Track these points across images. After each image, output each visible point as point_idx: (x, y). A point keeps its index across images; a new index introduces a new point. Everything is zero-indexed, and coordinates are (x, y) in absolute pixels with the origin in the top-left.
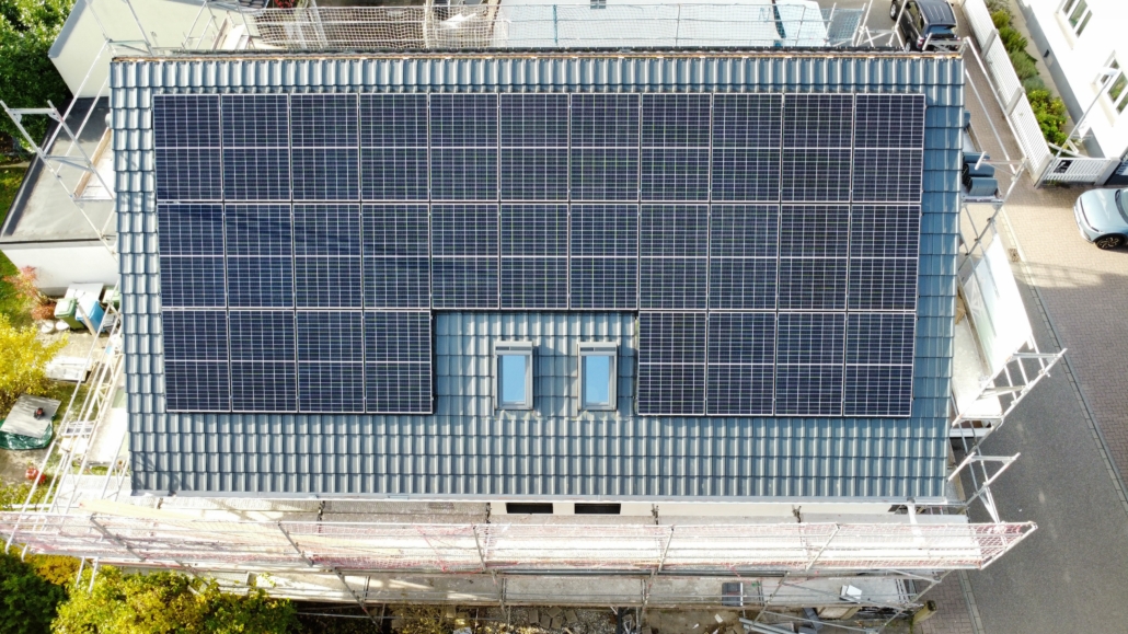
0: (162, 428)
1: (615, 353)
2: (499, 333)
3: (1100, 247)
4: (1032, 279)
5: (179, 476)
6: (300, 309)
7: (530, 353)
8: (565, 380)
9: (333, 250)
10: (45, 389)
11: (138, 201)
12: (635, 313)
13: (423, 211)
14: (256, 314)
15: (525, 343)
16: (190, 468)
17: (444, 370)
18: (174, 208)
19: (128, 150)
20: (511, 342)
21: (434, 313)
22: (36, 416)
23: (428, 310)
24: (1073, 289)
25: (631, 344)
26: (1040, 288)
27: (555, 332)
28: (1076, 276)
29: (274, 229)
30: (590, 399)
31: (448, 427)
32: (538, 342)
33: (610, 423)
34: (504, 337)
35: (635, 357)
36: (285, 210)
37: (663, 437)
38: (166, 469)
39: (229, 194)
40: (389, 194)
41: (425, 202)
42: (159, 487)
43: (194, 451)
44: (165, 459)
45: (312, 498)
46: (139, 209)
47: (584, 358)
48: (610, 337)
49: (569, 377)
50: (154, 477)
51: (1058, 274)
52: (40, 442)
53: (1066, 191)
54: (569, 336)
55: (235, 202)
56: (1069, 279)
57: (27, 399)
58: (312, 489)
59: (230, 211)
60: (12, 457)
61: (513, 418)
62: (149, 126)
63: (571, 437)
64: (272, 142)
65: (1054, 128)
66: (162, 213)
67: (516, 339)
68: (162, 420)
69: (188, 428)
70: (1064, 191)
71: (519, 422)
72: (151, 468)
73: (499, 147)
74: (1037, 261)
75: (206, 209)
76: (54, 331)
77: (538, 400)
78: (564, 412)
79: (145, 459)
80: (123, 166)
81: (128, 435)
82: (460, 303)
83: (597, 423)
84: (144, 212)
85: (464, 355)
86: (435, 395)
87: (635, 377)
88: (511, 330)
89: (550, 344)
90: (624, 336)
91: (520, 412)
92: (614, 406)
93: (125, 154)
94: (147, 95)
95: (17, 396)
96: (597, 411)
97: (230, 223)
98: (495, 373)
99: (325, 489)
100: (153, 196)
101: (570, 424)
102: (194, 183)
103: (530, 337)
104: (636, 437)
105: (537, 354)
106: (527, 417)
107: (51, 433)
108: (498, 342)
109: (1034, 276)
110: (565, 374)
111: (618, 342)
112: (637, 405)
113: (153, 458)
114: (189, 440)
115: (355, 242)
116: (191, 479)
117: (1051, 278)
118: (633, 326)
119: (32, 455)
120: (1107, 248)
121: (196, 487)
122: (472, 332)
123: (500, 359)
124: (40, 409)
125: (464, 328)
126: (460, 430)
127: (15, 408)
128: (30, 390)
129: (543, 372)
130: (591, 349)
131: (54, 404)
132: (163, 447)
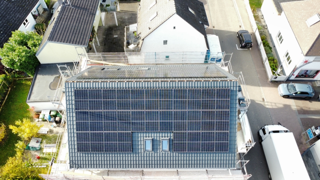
0: (76, 155)
1: (168, 140)
2: (145, 136)
3: (283, 97)
4: (267, 106)
5: (80, 165)
6: (105, 132)
7: (151, 140)
8: (158, 145)
9: (111, 120)
10: (38, 135)
11: (71, 110)
12: (173, 132)
13: (130, 112)
14: (96, 133)
15: (150, 138)
16: (82, 163)
17: (134, 143)
18: (79, 112)
19: (69, 100)
20: (147, 138)
21: (132, 132)
22: (36, 142)
23: (131, 132)
24: (277, 108)
25: (172, 138)
26: (269, 108)
27: (156, 136)
28: (277, 105)
29: (99, 116)
30: (163, 149)
31: (135, 155)
32: (153, 138)
33: (168, 154)
34: (146, 137)
35: (173, 141)
36: (102, 112)
37: (178, 156)
38: (77, 164)
39: (90, 109)
40: (123, 109)
41: (130, 110)
42: (75, 167)
43: (83, 160)
44: (77, 162)
45: (107, 169)
46: (71, 112)
47: (162, 141)
48: (168, 137)
49: (159, 145)
50: (74, 165)
51: (273, 104)
52: (38, 149)
53: (277, 83)
54: (159, 137)
55: (91, 111)
56: (276, 106)
57: (34, 138)
58: (107, 167)
59: (90, 112)
60: (32, 152)
61: (148, 153)
62: (73, 95)
63: (160, 157)
64: (99, 99)
65: (275, 67)
66: (76, 113)
67: (149, 137)
68: (76, 154)
69: (81, 155)
70: (276, 83)
71: (149, 154)
72: (74, 163)
73: (145, 100)
74: (269, 101)
75: (85, 112)
76: (39, 121)
77: (153, 149)
78: (158, 151)
79: (72, 162)
80: (68, 103)
81: (69, 157)
82: (137, 130)
83: (165, 154)
84: (72, 112)
85: (138, 140)
86: (132, 149)
87: (173, 145)
88: (147, 135)
89: (155, 138)
90: (170, 136)
91: (149, 152)
92: (169, 150)
93: (68, 101)
94: (73, 89)
95: (32, 137)
96: (165, 151)
97: (90, 115)
98: (144, 144)
99: (110, 167)
100: (74, 109)
101: (160, 154)
102: (83, 107)
103: (151, 137)
104: (173, 156)
105: (153, 140)
106: (151, 153)
107: (40, 147)
108: (145, 138)
109: (268, 105)
110: (159, 144)
111: (169, 138)
112: (173, 150)
113: (74, 162)
114: (82, 158)
115: (116, 119)
116: (82, 166)
117: (272, 106)
118: (172, 135)
119: (36, 152)
120: (285, 98)
121: (83, 167)
122: (140, 136)
123: (145, 141)
124: (37, 141)
125: (138, 135)
126: (137, 155)
127: (31, 140)
128: (34, 136)
129: (154, 144)
130: (164, 139)
131: (40, 139)
132: (76, 159)
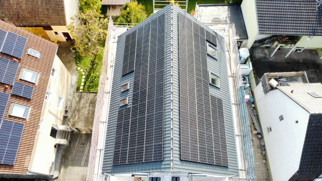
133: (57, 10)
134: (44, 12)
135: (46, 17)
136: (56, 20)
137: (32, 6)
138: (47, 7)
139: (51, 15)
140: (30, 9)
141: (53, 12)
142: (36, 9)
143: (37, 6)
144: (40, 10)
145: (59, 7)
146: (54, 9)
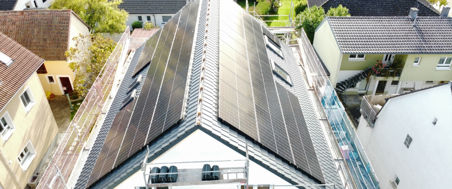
133: (58, 40)
134: (39, 43)
135: (40, 49)
136: (52, 53)
137: (24, 36)
138: (45, 37)
139: (47, 47)
140: (20, 40)
141: (52, 43)
142: (29, 40)
143: (31, 36)
144: (34, 41)
145: (61, 36)
146: (54, 39)
